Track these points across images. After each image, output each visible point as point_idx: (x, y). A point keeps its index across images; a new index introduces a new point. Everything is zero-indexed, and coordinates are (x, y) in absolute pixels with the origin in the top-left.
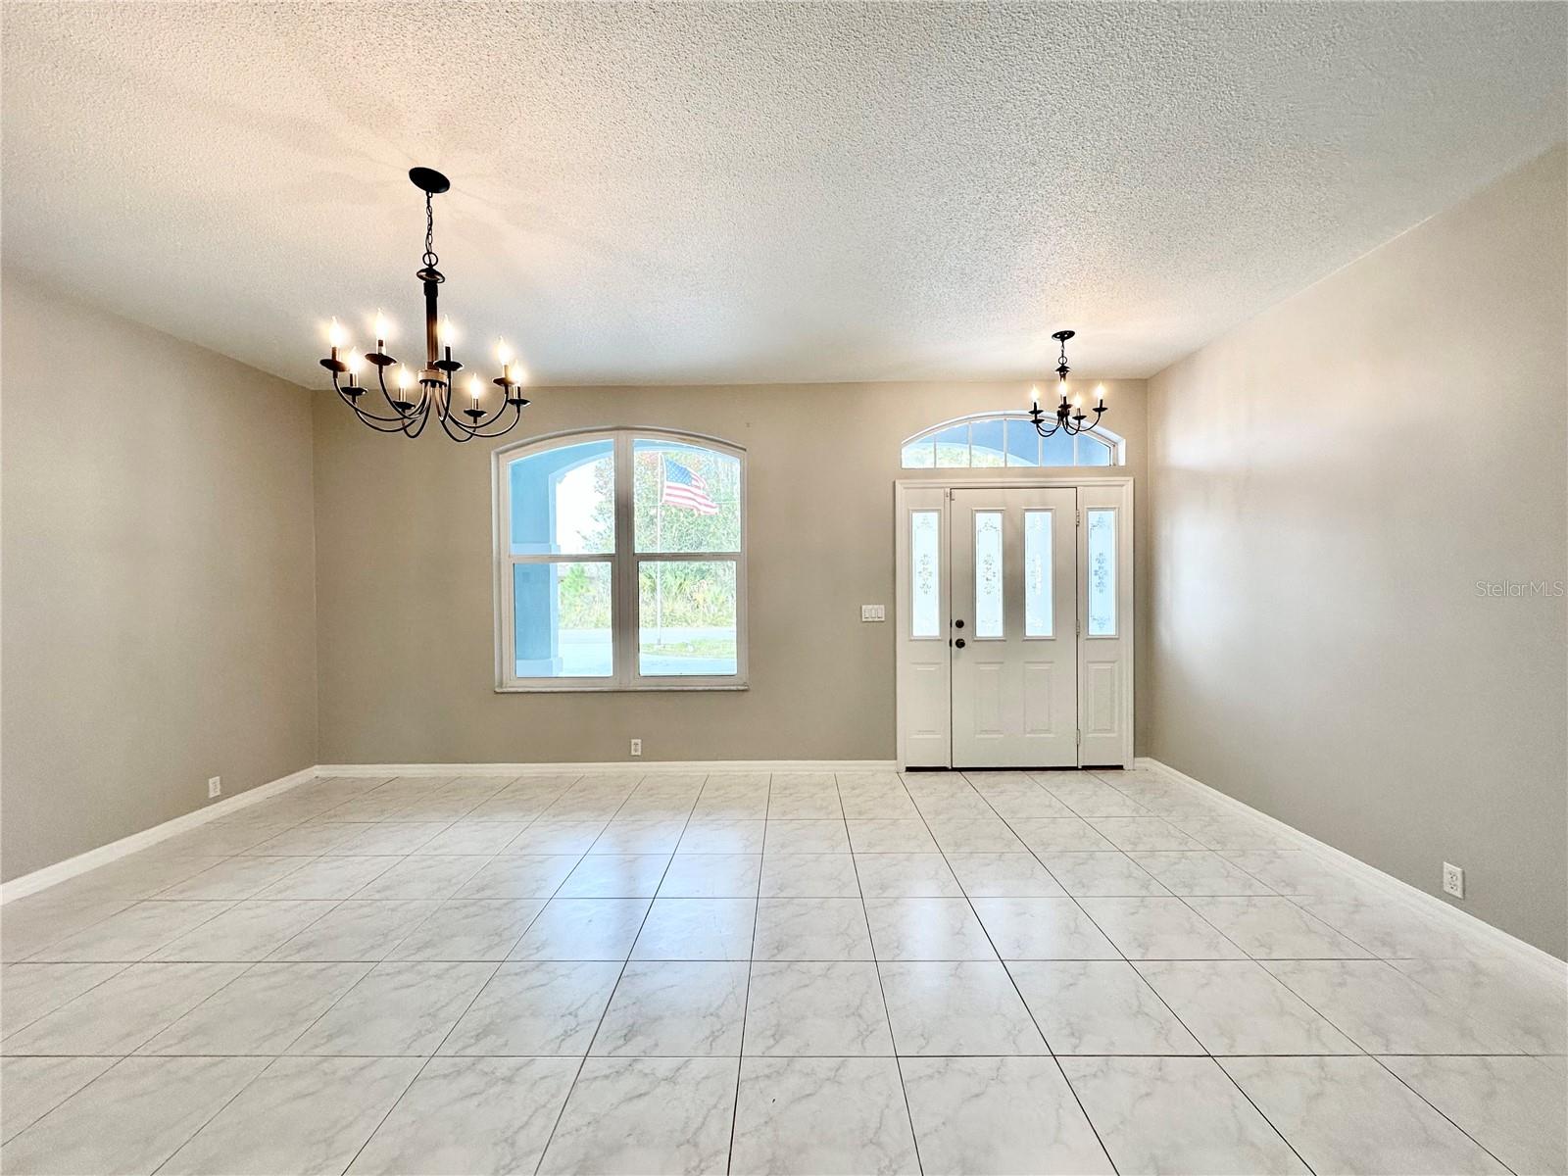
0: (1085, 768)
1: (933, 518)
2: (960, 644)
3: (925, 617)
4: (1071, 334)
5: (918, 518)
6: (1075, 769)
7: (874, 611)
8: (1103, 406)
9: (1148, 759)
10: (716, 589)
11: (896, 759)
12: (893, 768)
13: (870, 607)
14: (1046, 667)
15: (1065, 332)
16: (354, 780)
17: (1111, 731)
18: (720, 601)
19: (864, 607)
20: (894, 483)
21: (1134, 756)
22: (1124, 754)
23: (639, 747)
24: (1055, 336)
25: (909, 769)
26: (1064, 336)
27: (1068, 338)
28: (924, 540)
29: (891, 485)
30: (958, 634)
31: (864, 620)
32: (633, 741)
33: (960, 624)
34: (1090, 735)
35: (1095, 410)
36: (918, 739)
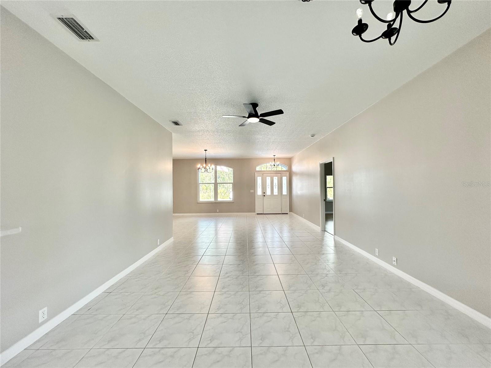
6: (281, 214)
18: (225, 192)
22: (288, 212)
25: (257, 214)
28: (259, 180)
30: (264, 194)
33: (264, 193)
36: (258, 210)
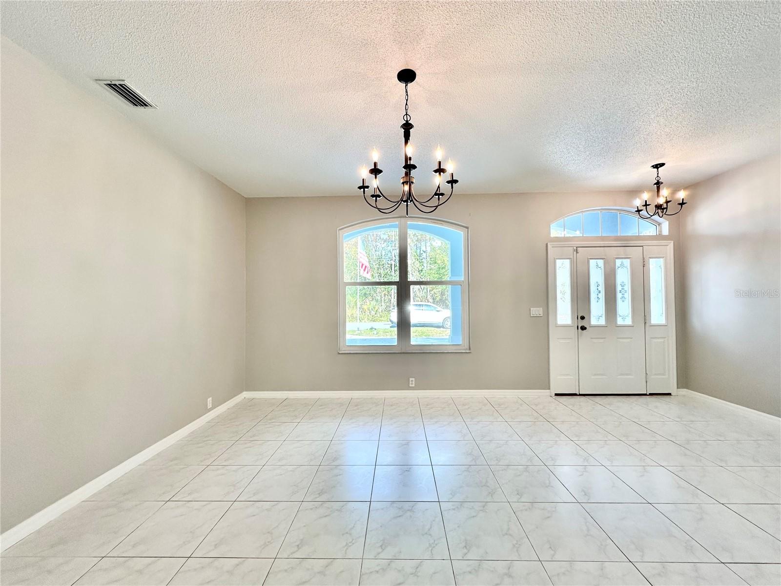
0: (651, 394)
1: (567, 262)
2: (583, 328)
3: (564, 314)
4: (663, 165)
5: (559, 262)
7: (537, 311)
8: (684, 202)
9: (685, 390)
10: (374, 303)
11: (549, 389)
12: (549, 394)
13: (535, 309)
14: (628, 340)
15: (659, 164)
16: (266, 400)
17: (663, 374)
19: (532, 309)
20: (547, 244)
21: (678, 388)
23: (414, 382)
24: (653, 166)
26: (657, 166)
27: (660, 167)
29: (545, 245)
31: (532, 316)
32: (411, 379)
34: (652, 377)
35: (679, 204)
